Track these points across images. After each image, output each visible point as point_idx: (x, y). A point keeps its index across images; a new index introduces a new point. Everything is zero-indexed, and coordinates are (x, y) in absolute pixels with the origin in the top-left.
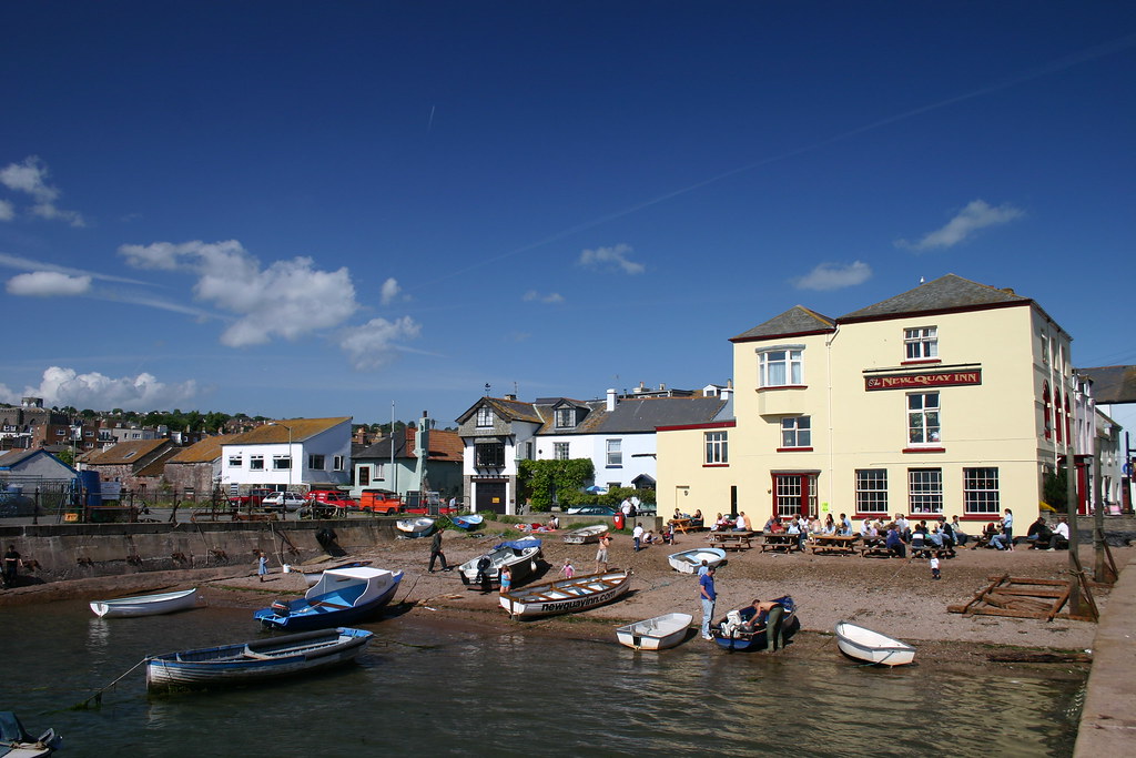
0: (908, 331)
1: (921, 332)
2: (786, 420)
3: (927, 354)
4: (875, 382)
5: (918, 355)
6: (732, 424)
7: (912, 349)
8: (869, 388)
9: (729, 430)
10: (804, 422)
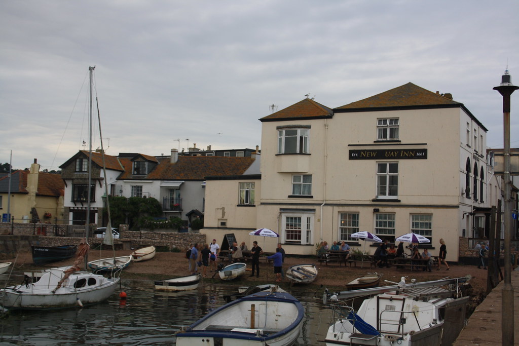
0: (380, 120)
1: (388, 121)
2: (296, 175)
3: (391, 136)
4: (356, 154)
5: (385, 136)
6: (258, 177)
7: (383, 133)
8: (351, 158)
9: (256, 182)
10: (307, 177)
